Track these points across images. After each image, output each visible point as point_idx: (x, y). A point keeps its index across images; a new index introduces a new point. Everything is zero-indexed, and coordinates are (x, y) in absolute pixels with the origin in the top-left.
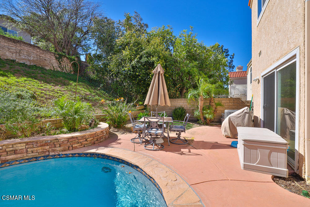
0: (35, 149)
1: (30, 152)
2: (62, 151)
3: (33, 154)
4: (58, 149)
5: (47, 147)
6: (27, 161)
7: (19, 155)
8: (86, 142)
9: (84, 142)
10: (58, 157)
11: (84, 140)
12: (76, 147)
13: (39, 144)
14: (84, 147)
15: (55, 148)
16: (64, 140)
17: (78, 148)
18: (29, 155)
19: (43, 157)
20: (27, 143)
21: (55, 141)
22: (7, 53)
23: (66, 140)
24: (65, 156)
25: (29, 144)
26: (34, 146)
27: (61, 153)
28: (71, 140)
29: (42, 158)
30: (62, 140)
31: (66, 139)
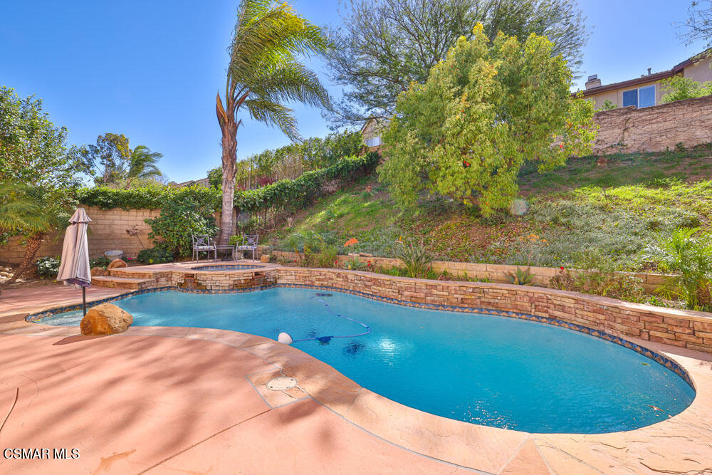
0: (585, 313)
1: (580, 316)
2: (626, 334)
3: (582, 321)
4: (619, 326)
5: (602, 317)
6: (577, 329)
7: (566, 315)
8: (693, 339)
9: (685, 337)
10: (619, 342)
11: (688, 331)
12: (661, 338)
13: (591, 308)
14: (686, 347)
15: (614, 324)
16: (631, 313)
17: (665, 343)
18: (577, 319)
19: (598, 331)
20: (577, 301)
21: (614, 310)
22: (699, 133)
23: (635, 316)
24: (630, 346)
25: (579, 302)
26: (586, 309)
27: (622, 336)
28: (646, 318)
29: (597, 333)
30: (627, 312)
31: (634, 314)
